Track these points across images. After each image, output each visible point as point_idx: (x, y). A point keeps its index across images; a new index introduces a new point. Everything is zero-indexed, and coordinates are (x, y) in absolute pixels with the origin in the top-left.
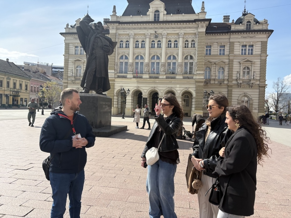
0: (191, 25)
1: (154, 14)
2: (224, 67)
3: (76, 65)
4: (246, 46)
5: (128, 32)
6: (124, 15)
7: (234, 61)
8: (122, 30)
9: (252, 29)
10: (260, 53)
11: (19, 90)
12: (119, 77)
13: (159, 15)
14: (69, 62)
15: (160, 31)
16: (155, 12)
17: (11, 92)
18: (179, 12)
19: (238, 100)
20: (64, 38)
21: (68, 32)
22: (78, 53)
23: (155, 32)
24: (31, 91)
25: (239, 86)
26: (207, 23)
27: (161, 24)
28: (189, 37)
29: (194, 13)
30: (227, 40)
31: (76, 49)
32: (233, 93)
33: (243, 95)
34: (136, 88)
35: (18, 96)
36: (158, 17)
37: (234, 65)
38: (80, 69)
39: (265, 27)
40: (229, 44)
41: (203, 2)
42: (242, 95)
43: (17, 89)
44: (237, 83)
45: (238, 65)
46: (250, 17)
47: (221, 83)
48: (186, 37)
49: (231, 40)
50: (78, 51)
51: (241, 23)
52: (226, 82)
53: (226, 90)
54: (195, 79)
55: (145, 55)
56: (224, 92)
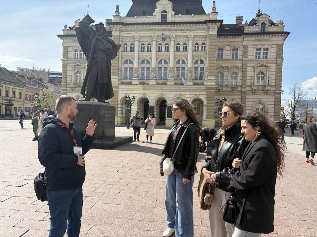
0: (201, 26)
1: (161, 14)
2: (237, 72)
3: (76, 71)
4: (260, 49)
5: (132, 34)
6: (128, 15)
7: (248, 65)
8: (126, 32)
9: (267, 31)
10: (275, 57)
11: (13, 99)
12: (123, 83)
13: (166, 15)
14: (68, 67)
15: (167, 33)
16: (162, 12)
17: (4, 101)
18: (188, 12)
19: (252, 107)
20: (62, 41)
21: (66, 34)
22: (78, 57)
23: (163, 34)
24: (26, 99)
25: (253, 92)
26: (219, 24)
27: (169, 26)
28: (199, 40)
29: (205, 13)
30: (241, 43)
31: (75, 53)
32: (247, 100)
33: (258, 102)
34: (142, 96)
35: (11, 105)
36: (166, 18)
37: (248, 70)
38: (80, 75)
39: (281, 29)
40: (242, 47)
41: (214, 2)
42: (256, 103)
43: (9, 97)
44: (251, 89)
45: (253, 70)
46: (265, 18)
47: (234, 89)
48: (196, 40)
49: (245, 43)
50: (78, 56)
51: (255, 24)
52: (239, 89)
53: (240, 97)
54: (206, 85)
55: (151, 60)
56: (237, 99)
